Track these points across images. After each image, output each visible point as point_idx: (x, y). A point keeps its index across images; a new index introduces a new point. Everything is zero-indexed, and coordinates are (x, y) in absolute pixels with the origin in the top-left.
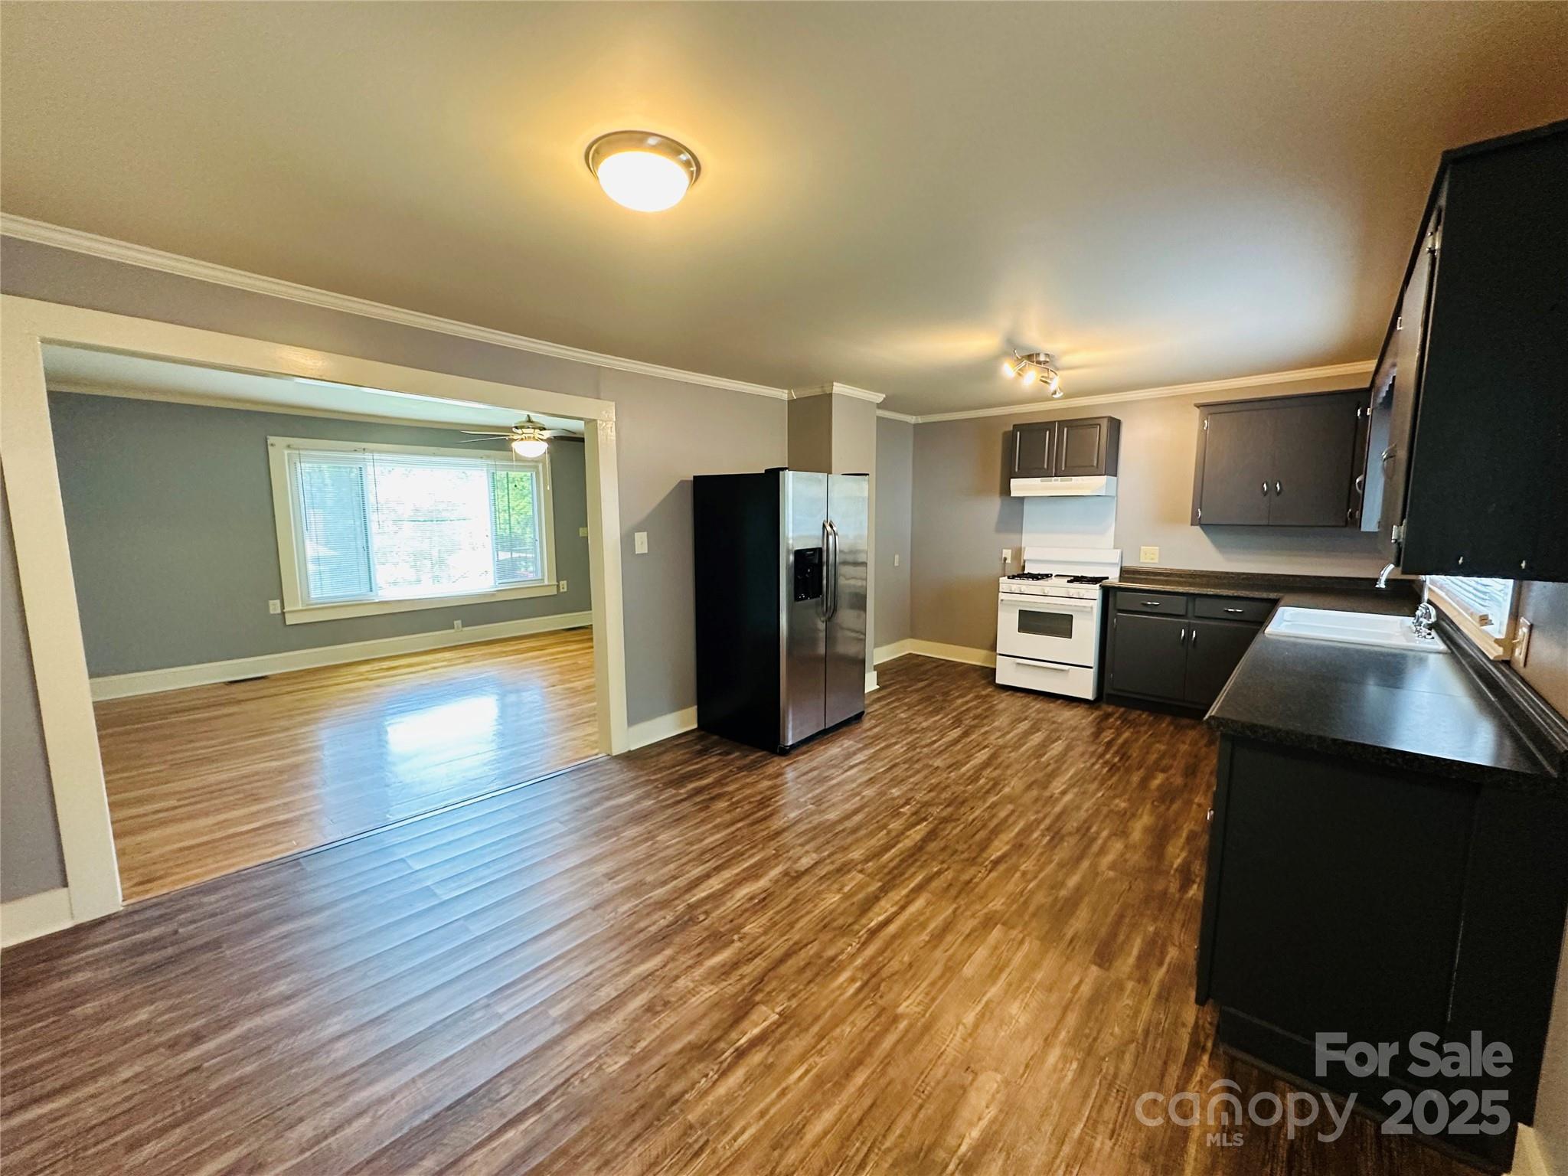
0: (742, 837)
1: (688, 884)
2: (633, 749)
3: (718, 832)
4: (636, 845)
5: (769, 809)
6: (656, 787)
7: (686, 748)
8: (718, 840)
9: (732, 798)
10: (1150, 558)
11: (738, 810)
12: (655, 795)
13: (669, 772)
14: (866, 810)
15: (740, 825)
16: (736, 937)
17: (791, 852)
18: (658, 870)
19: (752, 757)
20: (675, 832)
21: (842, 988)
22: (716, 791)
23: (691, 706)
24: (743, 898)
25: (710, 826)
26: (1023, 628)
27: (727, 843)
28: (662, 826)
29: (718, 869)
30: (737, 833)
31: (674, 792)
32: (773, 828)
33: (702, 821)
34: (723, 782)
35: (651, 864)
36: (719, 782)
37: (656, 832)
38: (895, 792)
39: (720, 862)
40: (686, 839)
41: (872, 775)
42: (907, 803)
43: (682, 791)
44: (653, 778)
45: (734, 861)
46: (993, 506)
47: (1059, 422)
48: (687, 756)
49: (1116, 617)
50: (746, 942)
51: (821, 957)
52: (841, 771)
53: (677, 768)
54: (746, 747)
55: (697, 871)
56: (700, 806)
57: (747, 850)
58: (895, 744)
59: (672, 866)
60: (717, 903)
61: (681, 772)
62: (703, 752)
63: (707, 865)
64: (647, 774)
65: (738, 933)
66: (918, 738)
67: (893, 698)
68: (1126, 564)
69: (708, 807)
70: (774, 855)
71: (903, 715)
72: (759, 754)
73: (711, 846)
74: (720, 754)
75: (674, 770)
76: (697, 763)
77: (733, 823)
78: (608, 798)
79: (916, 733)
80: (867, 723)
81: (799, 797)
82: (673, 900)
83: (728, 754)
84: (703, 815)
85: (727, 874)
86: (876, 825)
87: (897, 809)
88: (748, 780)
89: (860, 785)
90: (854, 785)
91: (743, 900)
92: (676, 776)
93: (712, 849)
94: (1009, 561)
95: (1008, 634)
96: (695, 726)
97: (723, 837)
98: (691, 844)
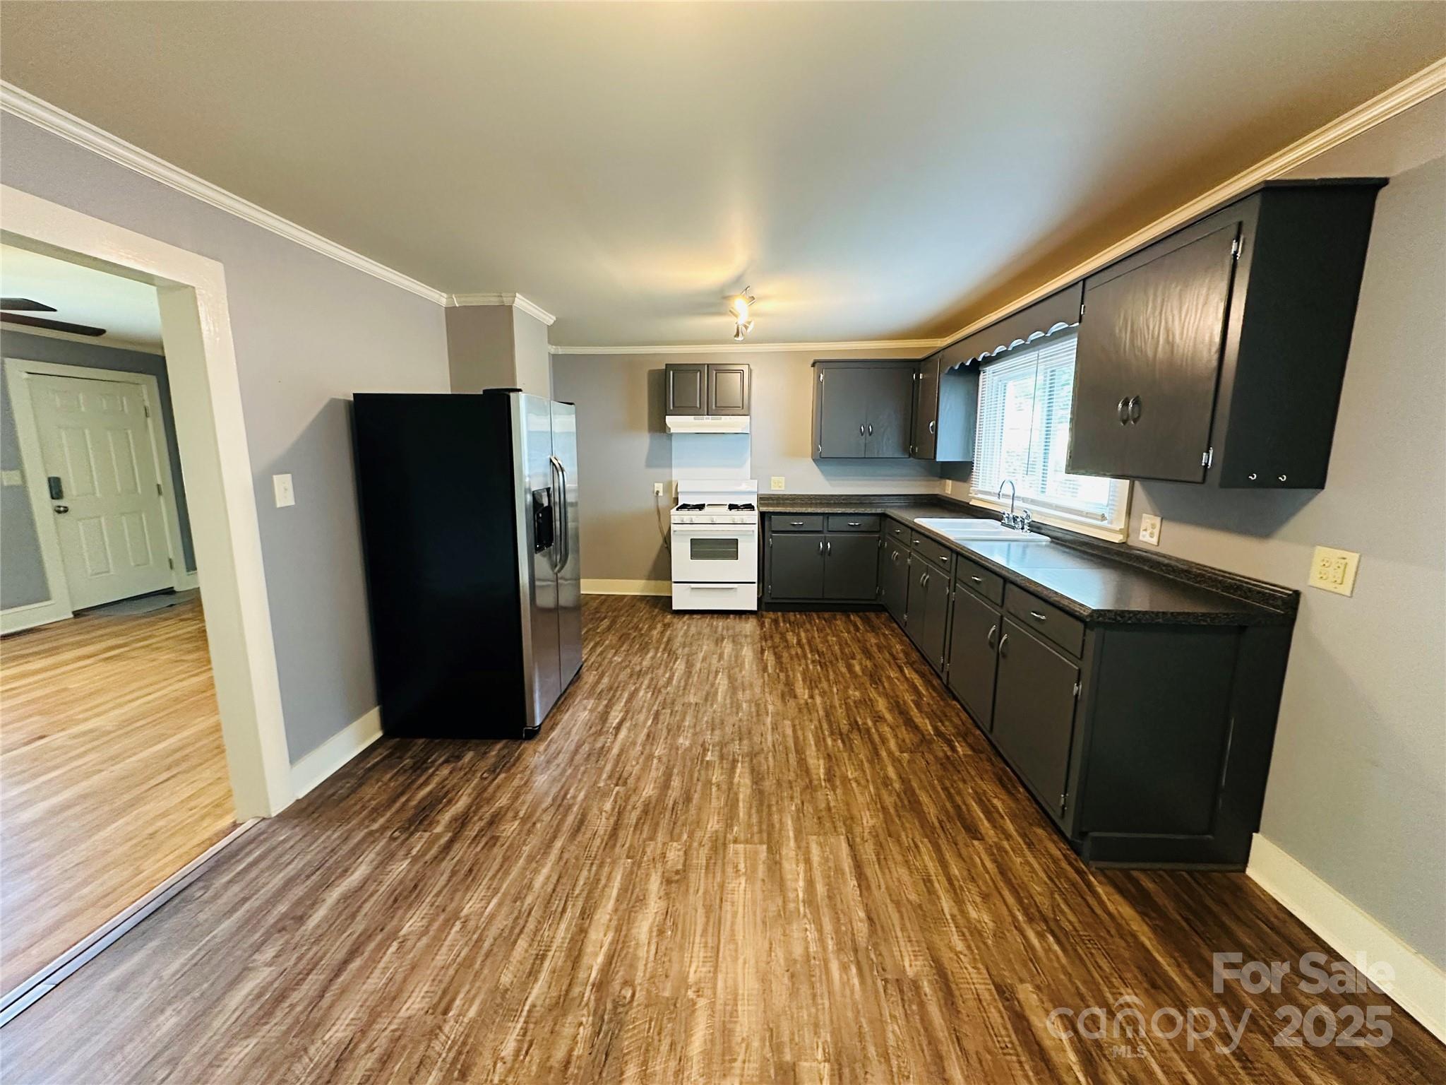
0: (577, 858)
1: (568, 957)
2: (301, 796)
3: (541, 865)
4: (438, 940)
5: (575, 809)
6: (393, 839)
7: (392, 767)
8: (548, 878)
9: (517, 813)
10: (779, 486)
11: (538, 825)
12: (402, 853)
13: (393, 809)
14: (675, 771)
15: (558, 844)
16: (691, 994)
17: (649, 853)
18: (507, 957)
19: (493, 753)
20: (481, 891)
21: (846, 983)
22: (487, 812)
23: (366, 710)
24: (650, 937)
25: (521, 862)
26: (694, 555)
27: (564, 873)
28: (456, 891)
29: (586, 914)
30: (566, 856)
31: (427, 835)
32: (601, 832)
33: (506, 859)
34: (486, 795)
35: (487, 955)
36: (480, 799)
37: (454, 905)
38: (684, 741)
39: (580, 903)
40: (505, 895)
41: (646, 731)
42: (705, 750)
43: (439, 829)
44: (375, 826)
45: (597, 893)
46: (643, 441)
47: (708, 365)
48: (401, 779)
49: (771, 537)
50: (708, 992)
51: (795, 961)
52: (611, 737)
53: (403, 799)
54: (474, 741)
55: (562, 933)
56: (484, 840)
57: (597, 873)
58: (637, 691)
59: (522, 943)
60: (627, 962)
61: (414, 803)
62: (420, 766)
63: (568, 914)
64: (361, 823)
65: (688, 987)
66: (652, 679)
67: (592, 644)
68: (761, 492)
69: (495, 839)
70: (633, 863)
71: (618, 659)
72: (499, 746)
73: (549, 890)
74: (447, 761)
75: (398, 805)
76: (426, 783)
77: (549, 845)
78: (326, 885)
79: (646, 673)
80: (589, 678)
81: (596, 783)
82: (567, 991)
83: (459, 758)
84: (498, 852)
85: (604, 914)
86: (700, 783)
87: (702, 761)
88: (516, 782)
89: (644, 746)
90: (639, 748)
91: (654, 940)
92: (409, 813)
93: (554, 890)
94: (661, 494)
95: (682, 562)
96: (379, 734)
97: (552, 869)
98: (518, 898)
